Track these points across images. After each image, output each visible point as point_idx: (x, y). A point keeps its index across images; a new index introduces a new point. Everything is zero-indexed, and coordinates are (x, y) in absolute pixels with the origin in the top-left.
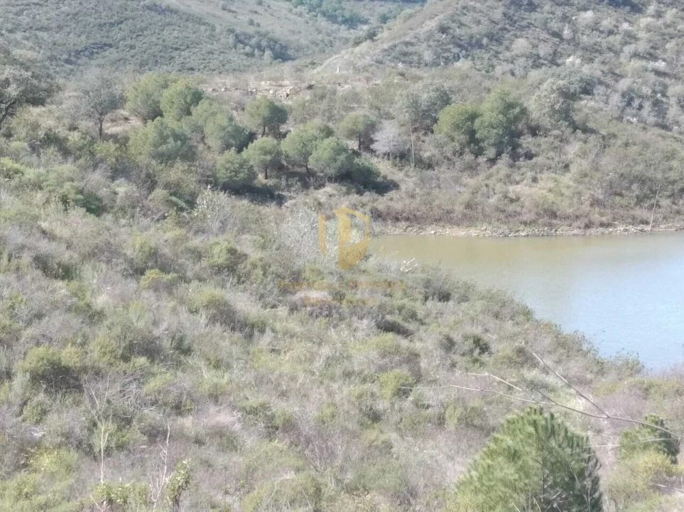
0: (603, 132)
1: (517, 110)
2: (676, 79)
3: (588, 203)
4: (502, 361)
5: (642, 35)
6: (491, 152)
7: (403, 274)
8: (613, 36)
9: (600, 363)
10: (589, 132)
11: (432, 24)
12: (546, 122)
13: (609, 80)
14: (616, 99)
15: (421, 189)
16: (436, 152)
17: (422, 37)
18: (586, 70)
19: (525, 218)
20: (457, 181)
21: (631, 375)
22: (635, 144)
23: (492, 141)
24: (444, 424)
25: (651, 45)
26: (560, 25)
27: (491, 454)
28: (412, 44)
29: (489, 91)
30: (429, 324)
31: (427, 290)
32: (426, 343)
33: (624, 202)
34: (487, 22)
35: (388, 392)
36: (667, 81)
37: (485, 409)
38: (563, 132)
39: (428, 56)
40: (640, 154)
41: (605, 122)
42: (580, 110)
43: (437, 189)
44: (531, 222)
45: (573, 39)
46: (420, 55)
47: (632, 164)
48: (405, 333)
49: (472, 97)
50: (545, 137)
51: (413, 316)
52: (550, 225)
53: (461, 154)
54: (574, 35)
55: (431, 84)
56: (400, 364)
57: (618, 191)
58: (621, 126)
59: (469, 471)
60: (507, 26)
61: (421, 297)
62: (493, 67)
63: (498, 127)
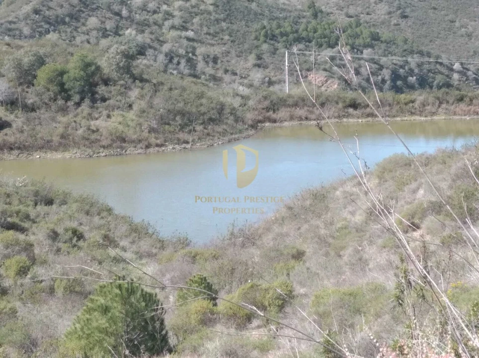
0: (155, 81)
1: (93, 68)
2: (201, 43)
3: (147, 131)
4: (93, 244)
5: (176, 13)
6: (77, 98)
7: (17, 188)
8: (157, 15)
9: (161, 241)
10: (145, 82)
11: (28, 8)
12: (115, 75)
13: (156, 45)
14: (161, 58)
15: (28, 126)
16: (37, 99)
17: (21, 17)
18: (140, 38)
19: (104, 143)
20: (53, 119)
21: (183, 248)
22: (176, 89)
23: (77, 90)
24: (54, 292)
25: (183, 20)
26: (120, 7)
27: (89, 311)
28: (15, 23)
29: (72, 55)
30: (39, 222)
31: (36, 198)
32: (38, 236)
33: (171, 129)
34: (68, 6)
35: (12, 273)
36: (195, 44)
37: (83, 279)
38: (126, 82)
39: (26, 31)
40: (181, 96)
41: (155, 74)
42: (137, 66)
43: (39, 126)
44: (108, 146)
45: (129, 17)
46: (20, 30)
47: (175, 102)
48: (22, 230)
49: (60, 59)
50: (114, 86)
51: (27, 217)
52: (122, 148)
53: (55, 100)
54: (130, 14)
55: (30, 51)
56: (19, 252)
57: (167, 121)
58: (166, 76)
59: (74, 324)
60: (82, 9)
61: (32, 203)
62: (74, 37)
63: (80, 80)
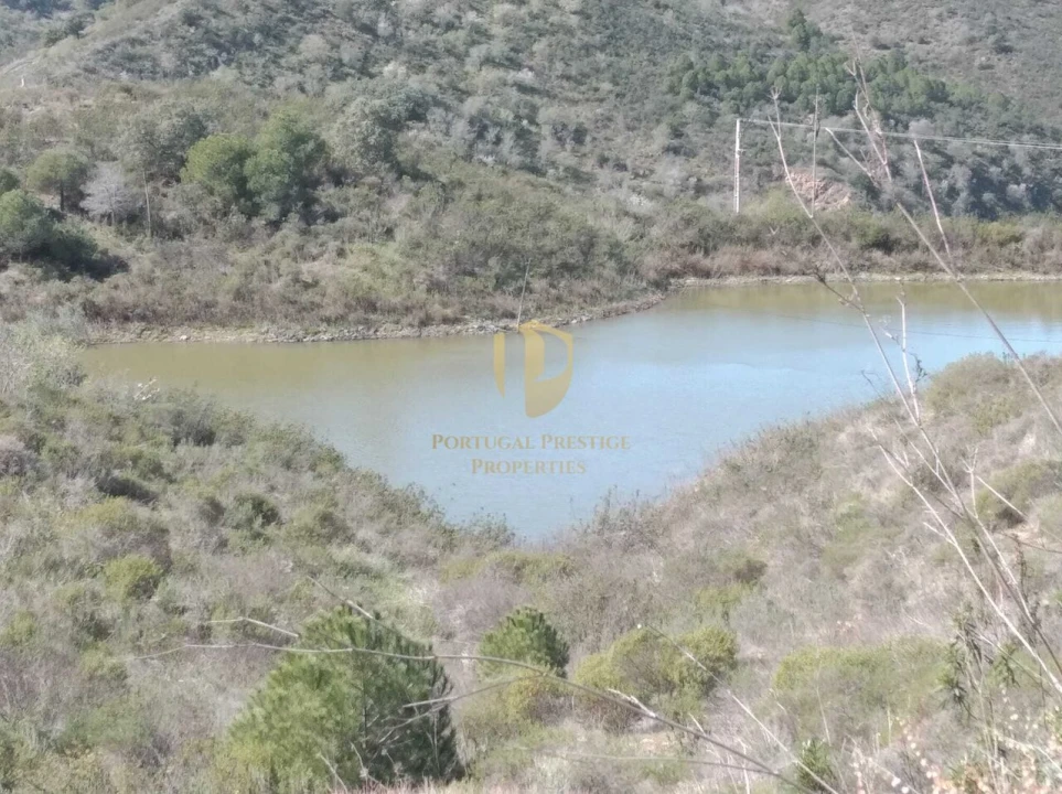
0: (443, 179)
1: (310, 146)
2: (549, 96)
3: (423, 287)
4: (297, 534)
5: (496, 30)
6: (272, 211)
7: (138, 404)
8: (453, 32)
9: (449, 532)
10: (422, 179)
11: (171, 12)
12: (356, 163)
13: (449, 99)
14: (460, 127)
15: (164, 270)
16: (185, 211)
17: (158, 32)
18: (415, 83)
19: (330, 312)
20: (220, 256)
21: (495, 548)
22: (491, 197)
23: (273, 194)
24: (209, 636)
25: (511, 45)
26: (372, 14)
27: (285, 679)
28: (142, 43)
29: (265, 115)
30: (182, 482)
31: (177, 428)
32: (177, 511)
33: (478, 285)
34: (259, 9)
35: (119, 589)
36: (536, 100)
37: (274, 610)
38: (382, 179)
39: (167, 61)
40: (501, 212)
41: (446, 164)
42: (406, 145)
43: (189, 270)
44: (337, 319)
45: (393, 36)
46: (154, 60)
47: (488, 227)
48: (143, 497)
49: (239, 125)
50: (355, 187)
51: (157, 469)
52: (367, 323)
53: (225, 214)
54: (395, 30)
55: (174, 106)
56: (136, 546)
57: (469, 268)
58: (470, 169)
59: (251, 707)
60: (291, 16)
61: (167, 439)
62: (271, 78)
63: (282, 171)
